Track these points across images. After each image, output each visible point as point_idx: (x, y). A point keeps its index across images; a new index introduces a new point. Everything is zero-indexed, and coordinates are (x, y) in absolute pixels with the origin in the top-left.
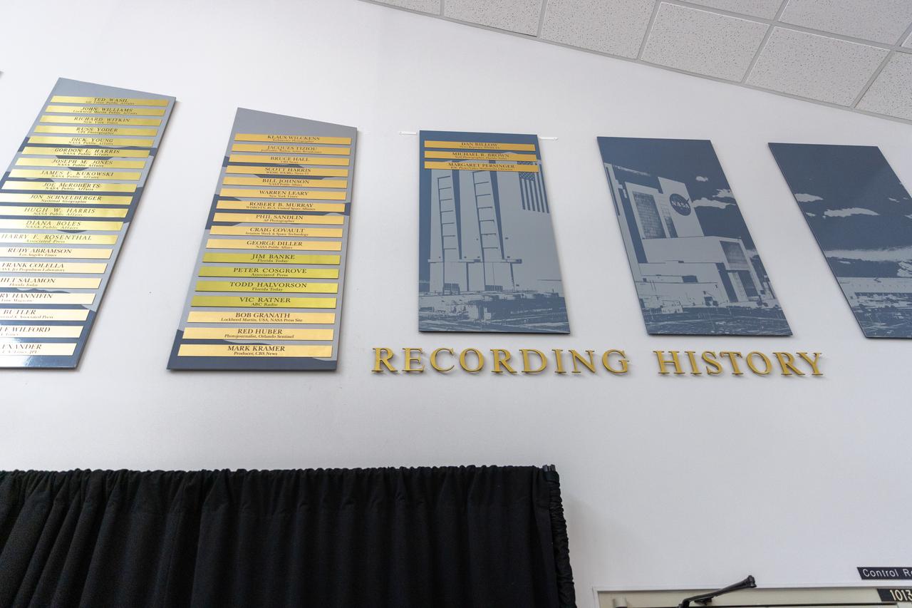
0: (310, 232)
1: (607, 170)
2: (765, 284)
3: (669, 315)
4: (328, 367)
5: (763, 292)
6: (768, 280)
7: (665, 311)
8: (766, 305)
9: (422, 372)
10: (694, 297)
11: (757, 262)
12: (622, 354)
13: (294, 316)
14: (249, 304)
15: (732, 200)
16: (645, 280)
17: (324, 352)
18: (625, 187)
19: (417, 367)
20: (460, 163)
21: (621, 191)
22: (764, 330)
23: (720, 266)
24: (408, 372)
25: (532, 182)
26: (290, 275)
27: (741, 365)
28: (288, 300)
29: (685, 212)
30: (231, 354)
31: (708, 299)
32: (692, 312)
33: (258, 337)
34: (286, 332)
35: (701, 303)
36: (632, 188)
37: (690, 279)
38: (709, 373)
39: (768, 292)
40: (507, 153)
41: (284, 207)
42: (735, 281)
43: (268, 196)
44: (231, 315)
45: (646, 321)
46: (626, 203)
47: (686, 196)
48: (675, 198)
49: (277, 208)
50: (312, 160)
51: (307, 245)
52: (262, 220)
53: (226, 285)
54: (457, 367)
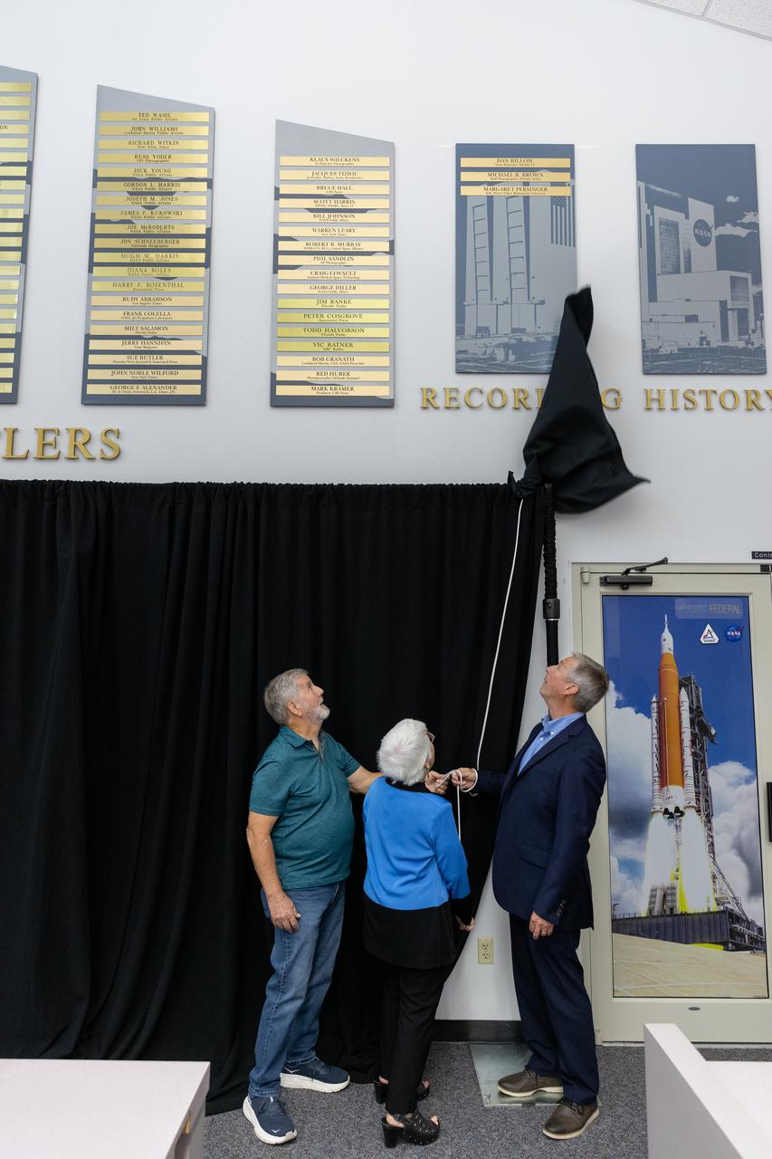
0: (362, 274)
1: (639, 189)
2: (758, 322)
3: (665, 355)
4: (388, 404)
5: (754, 331)
6: (762, 318)
7: (663, 351)
8: (753, 344)
9: (458, 408)
10: (689, 337)
11: (759, 299)
12: (618, 392)
13: (358, 359)
14: (321, 349)
15: (755, 226)
16: (651, 320)
17: (383, 392)
18: (652, 213)
19: (454, 404)
20: (495, 187)
21: (647, 216)
22: (744, 369)
23: (723, 304)
24: (448, 408)
25: (563, 209)
26: (350, 320)
27: (715, 400)
28: (351, 345)
29: (704, 241)
30: (314, 393)
31: (702, 339)
32: (686, 352)
33: (332, 379)
34: (353, 374)
35: (695, 344)
36: (662, 213)
37: (692, 319)
38: (686, 409)
39: (759, 330)
40: (541, 172)
41: (336, 247)
42: (732, 318)
43: (320, 234)
44: (309, 359)
45: (644, 361)
46: (650, 231)
47: (711, 222)
48: (701, 224)
49: (329, 248)
50: (356, 189)
51: (361, 289)
52: (318, 263)
53: (299, 332)
54: (486, 404)
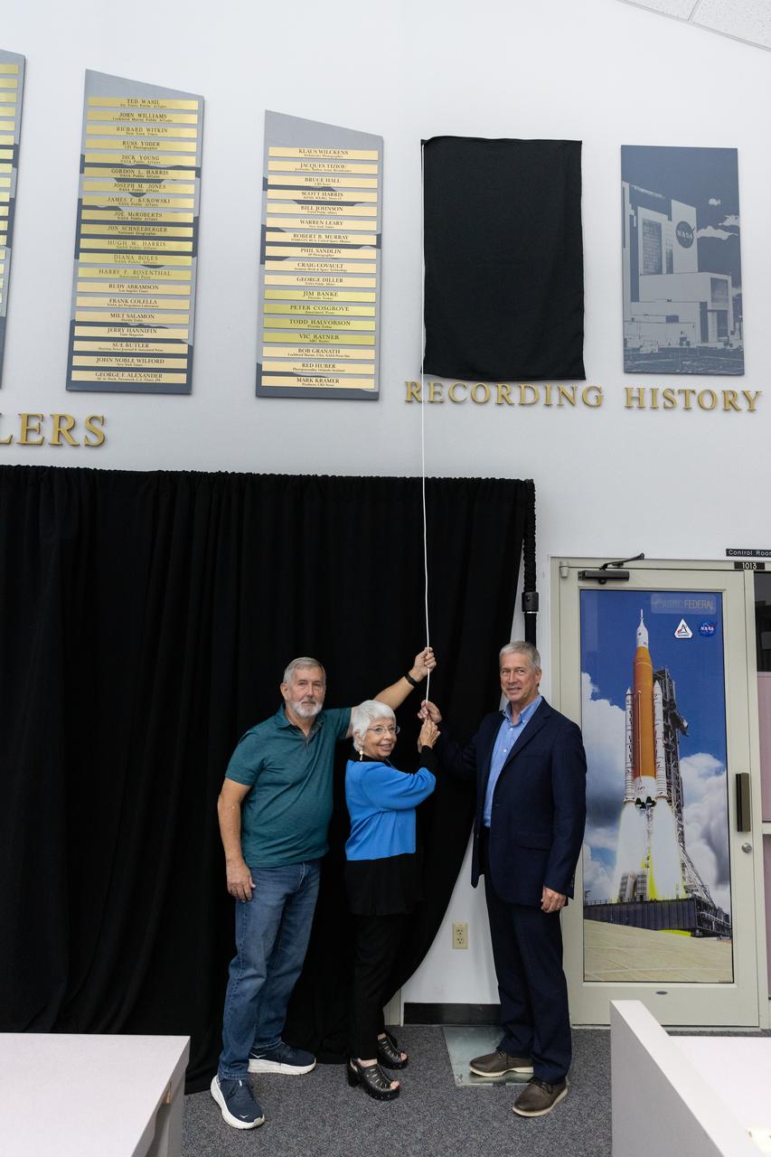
0: (349, 267)
1: (623, 189)
2: (737, 324)
3: (646, 354)
4: (372, 397)
5: (733, 333)
6: (741, 320)
7: (644, 351)
8: (731, 345)
9: (442, 402)
10: (669, 337)
11: (738, 301)
12: (599, 390)
13: (343, 352)
14: (307, 341)
15: (736, 230)
16: (633, 319)
17: (368, 385)
18: (636, 214)
19: (438, 398)
21: (631, 217)
22: (722, 369)
23: (703, 305)
24: (432, 402)
26: (336, 313)
27: (693, 400)
28: (337, 337)
29: (685, 243)
30: (299, 385)
31: (682, 339)
32: (665, 352)
33: (318, 371)
34: (339, 366)
35: (675, 344)
36: (645, 214)
37: (673, 319)
38: (665, 407)
39: (737, 332)
41: (324, 240)
42: (712, 318)
43: (307, 226)
44: (295, 350)
45: (625, 360)
46: (634, 231)
47: (693, 224)
48: (681, 226)
49: (316, 240)
50: (344, 182)
51: (348, 282)
52: (306, 254)
53: (286, 323)
54: (469, 398)
